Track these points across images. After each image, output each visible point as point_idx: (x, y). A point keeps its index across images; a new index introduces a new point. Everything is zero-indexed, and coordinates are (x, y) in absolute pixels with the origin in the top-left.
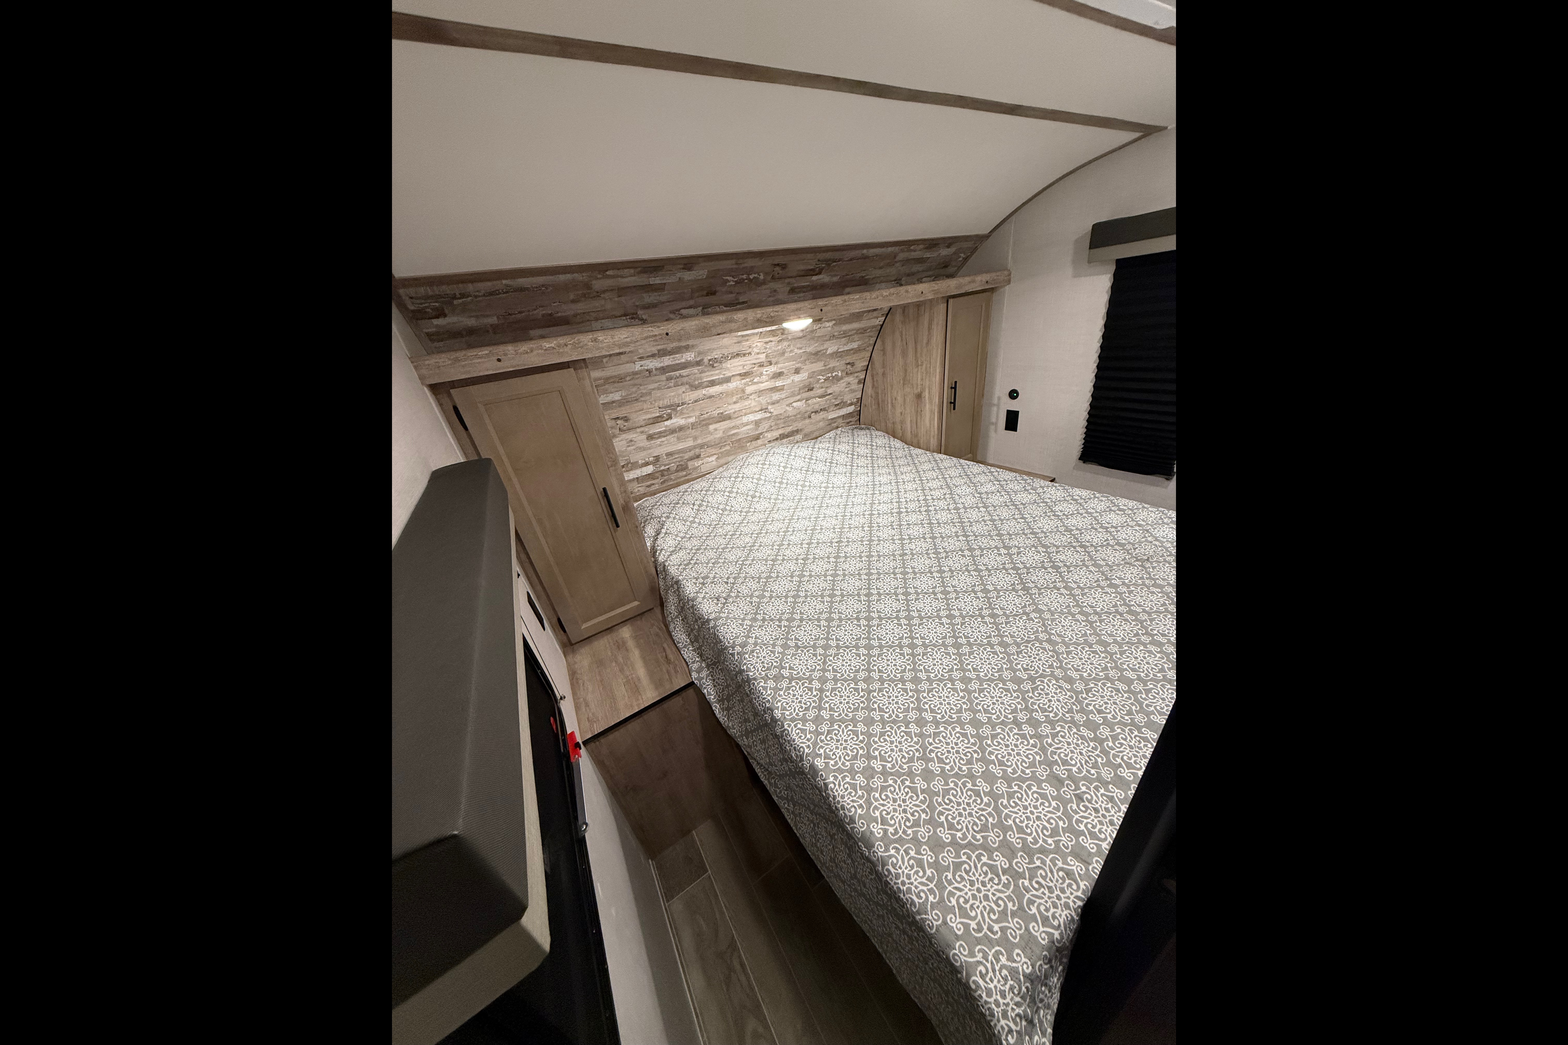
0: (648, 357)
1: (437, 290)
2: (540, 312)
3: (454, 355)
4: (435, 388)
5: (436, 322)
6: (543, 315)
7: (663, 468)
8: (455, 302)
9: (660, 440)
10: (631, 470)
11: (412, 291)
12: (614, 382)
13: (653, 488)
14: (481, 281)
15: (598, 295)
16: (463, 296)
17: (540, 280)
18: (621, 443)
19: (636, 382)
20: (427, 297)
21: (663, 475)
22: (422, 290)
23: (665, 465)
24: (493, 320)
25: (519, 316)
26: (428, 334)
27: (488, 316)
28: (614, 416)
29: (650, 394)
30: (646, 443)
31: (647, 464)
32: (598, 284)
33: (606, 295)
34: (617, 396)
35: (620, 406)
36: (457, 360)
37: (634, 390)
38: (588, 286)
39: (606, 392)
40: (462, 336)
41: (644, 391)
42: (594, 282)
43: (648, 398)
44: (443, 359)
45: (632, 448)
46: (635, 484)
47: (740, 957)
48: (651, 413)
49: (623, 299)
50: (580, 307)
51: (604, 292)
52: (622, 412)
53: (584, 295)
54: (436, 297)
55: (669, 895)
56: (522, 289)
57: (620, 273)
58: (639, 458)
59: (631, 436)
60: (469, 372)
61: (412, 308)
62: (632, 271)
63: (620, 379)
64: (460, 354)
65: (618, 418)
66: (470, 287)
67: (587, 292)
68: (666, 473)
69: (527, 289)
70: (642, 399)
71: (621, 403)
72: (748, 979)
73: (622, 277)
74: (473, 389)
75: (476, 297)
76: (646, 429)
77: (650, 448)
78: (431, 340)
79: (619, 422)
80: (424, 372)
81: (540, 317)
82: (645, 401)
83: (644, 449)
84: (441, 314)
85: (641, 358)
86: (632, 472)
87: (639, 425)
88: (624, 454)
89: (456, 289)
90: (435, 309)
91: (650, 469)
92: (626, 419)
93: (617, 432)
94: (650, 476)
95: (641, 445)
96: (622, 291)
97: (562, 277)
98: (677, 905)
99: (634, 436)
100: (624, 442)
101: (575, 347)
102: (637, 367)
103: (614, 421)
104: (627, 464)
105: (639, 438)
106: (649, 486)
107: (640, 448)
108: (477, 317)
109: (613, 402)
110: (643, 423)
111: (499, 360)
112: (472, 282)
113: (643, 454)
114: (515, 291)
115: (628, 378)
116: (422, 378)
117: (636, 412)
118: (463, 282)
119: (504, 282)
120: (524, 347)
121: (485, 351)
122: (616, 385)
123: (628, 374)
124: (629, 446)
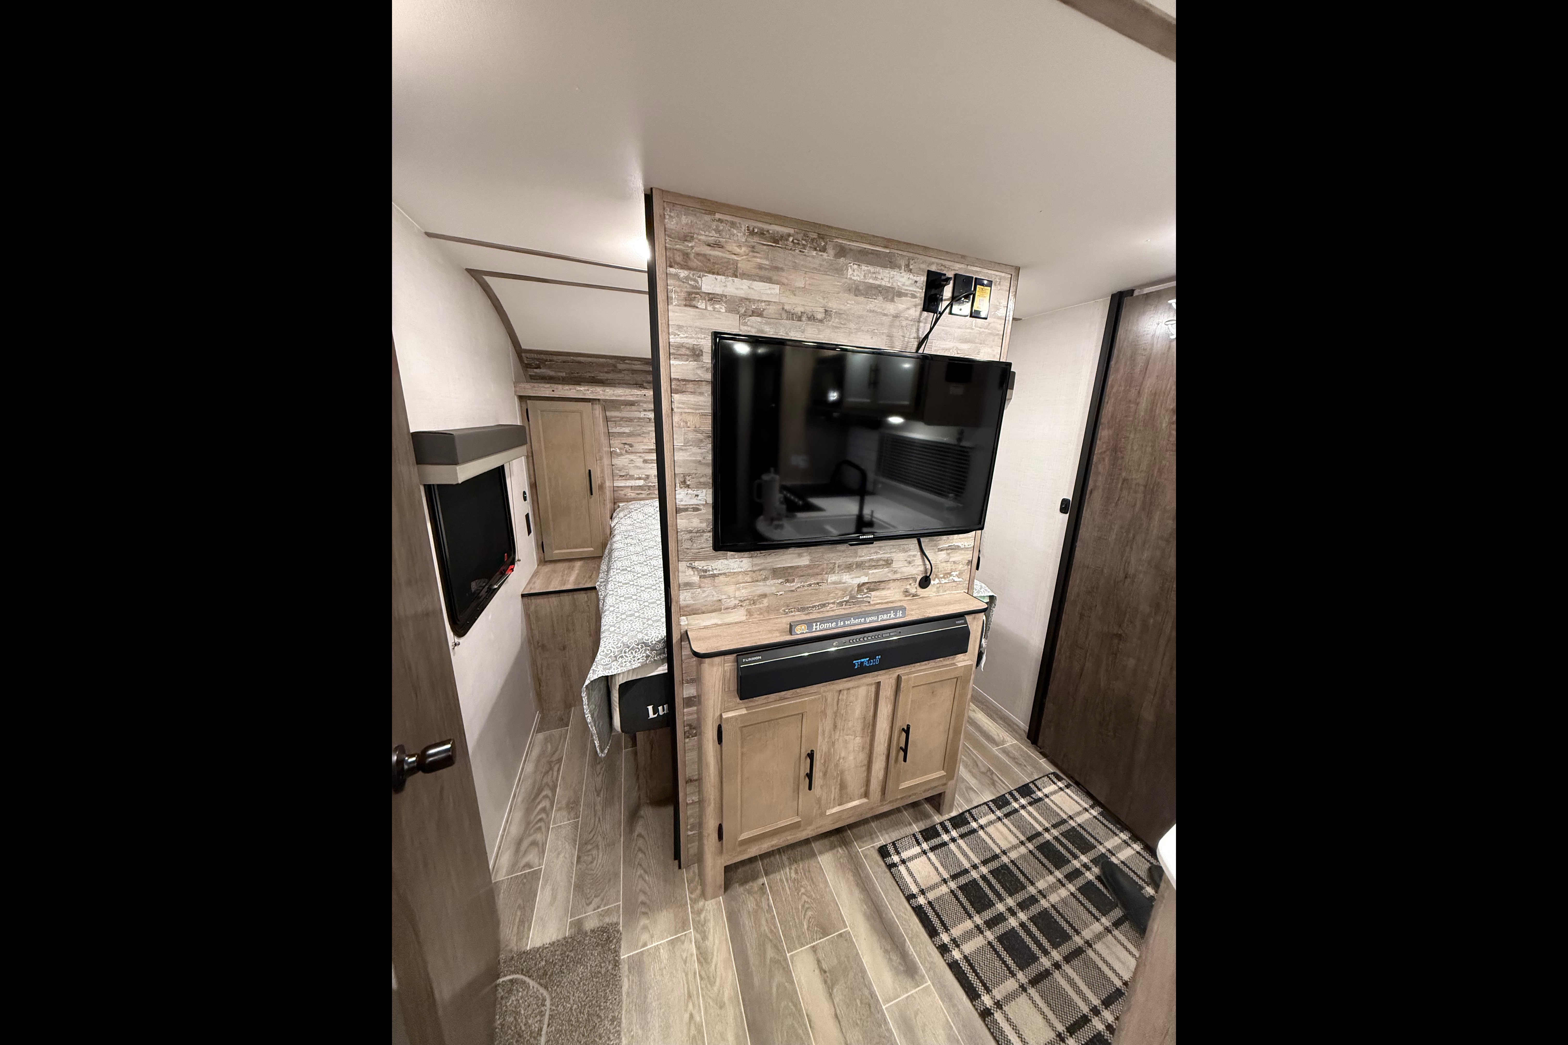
0: (649, 410)
1: (539, 356)
2: (588, 375)
3: (533, 384)
4: (522, 398)
5: (535, 370)
6: (589, 376)
7: (650, 484)
8: (547, 363)
9: (652, 465)
10: (629, 480)
11: (528, 355)
12: (626, 421)
13: (641, 496)
14: (559, 355)
15: (620, 371)
16: (551, 361)
17: (589, 359)
18: (625, 460)
19: (640, 424)
20: (534, 359)
21: (649, 489)
22: (533, 355)
23: (652, 483)
24: (564, 374)
25: (576, 375)
26: (530, 376)
27: (561, 372)
28: (624, 442)
29: (649, 433)
30: (641, 464)
31: (640, 479)
32: (621, 366)
33: (625, 372)
34: (627, 430)
35: (628, 437)
36: (534, 387)
37: (639, 428)
38: (615, 367)
39: (620, 426)
40: (546, 379)
41: (645, 431)
42: (618, 365)
43: (647, 435)
44: (528, 386)
45: (632, 465)
46: (629, 490)
47: (560, 765)
48: (648, 445)
49: (635, 375)
50: (609, 376)
51: (624, 370)
52: (629, 440)
53: (613, 370)
54: (538, 359)
55: (539, 730)
56: (579, 362)
57: (633, 362)
58: (635, 473)
59: (632, 457)
60: (537, 393)
61: (526, 362)
62: (639, 362)
63: (630, 420)
64: (536, 385)
65: (625, 444)
66: (555, 358)
67: (615, 369)
68: (652, 488)
69: (583, 363)
70: (643, 435)
71: (630, 435)
72: (558, 774)
73: (634, 364)
74: (538, 402)
75: (557, 362)
76: (643, 455)
77: (643, 469)
78: (531, 379)
79: (626, 446)
80: (517, 389)
81: (588, 377)
82: (645, 437)
83: (640, 468)
84: (538, 367)
85: (645, 410)
86: (628, 481)
87: (639, 451)
88: (626, 468)
89: (548, 357)
90: (536, 364)
91: (641, 483)
92: (631, 446)
93: (624, 452)
94: (640, 488)
95: (638, 465)
96: (634, 372)
97: (601, 360)
98: (540, 736)
99: (635, 457)
100: (627, 460)
101: (592, 392)
102: (642, 415)
103: (623, 445)
104: (627, 475)
105: (638, 460)
106: (638, 494)
107: (637, 467)
108: (555, 371)
109: (624, 433)
110: (642, 451)
111: (553, 391)
112: (556, 355)
113: (639, 471)
114: (576, 362)
115: (635, 420)
116: (515, 392)
117: (638, 442)
118: (551, 355)
119: (572, 358)
120: (567, 387)
121: (548, 385)
122: (627, 423)
123: (635, 418)
124: (630, 463)
